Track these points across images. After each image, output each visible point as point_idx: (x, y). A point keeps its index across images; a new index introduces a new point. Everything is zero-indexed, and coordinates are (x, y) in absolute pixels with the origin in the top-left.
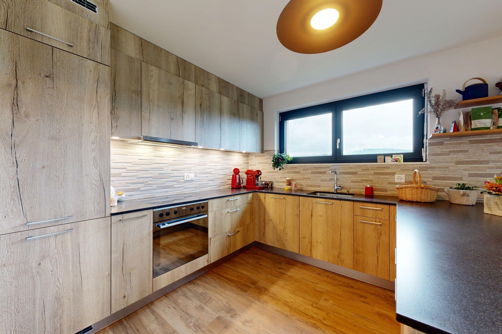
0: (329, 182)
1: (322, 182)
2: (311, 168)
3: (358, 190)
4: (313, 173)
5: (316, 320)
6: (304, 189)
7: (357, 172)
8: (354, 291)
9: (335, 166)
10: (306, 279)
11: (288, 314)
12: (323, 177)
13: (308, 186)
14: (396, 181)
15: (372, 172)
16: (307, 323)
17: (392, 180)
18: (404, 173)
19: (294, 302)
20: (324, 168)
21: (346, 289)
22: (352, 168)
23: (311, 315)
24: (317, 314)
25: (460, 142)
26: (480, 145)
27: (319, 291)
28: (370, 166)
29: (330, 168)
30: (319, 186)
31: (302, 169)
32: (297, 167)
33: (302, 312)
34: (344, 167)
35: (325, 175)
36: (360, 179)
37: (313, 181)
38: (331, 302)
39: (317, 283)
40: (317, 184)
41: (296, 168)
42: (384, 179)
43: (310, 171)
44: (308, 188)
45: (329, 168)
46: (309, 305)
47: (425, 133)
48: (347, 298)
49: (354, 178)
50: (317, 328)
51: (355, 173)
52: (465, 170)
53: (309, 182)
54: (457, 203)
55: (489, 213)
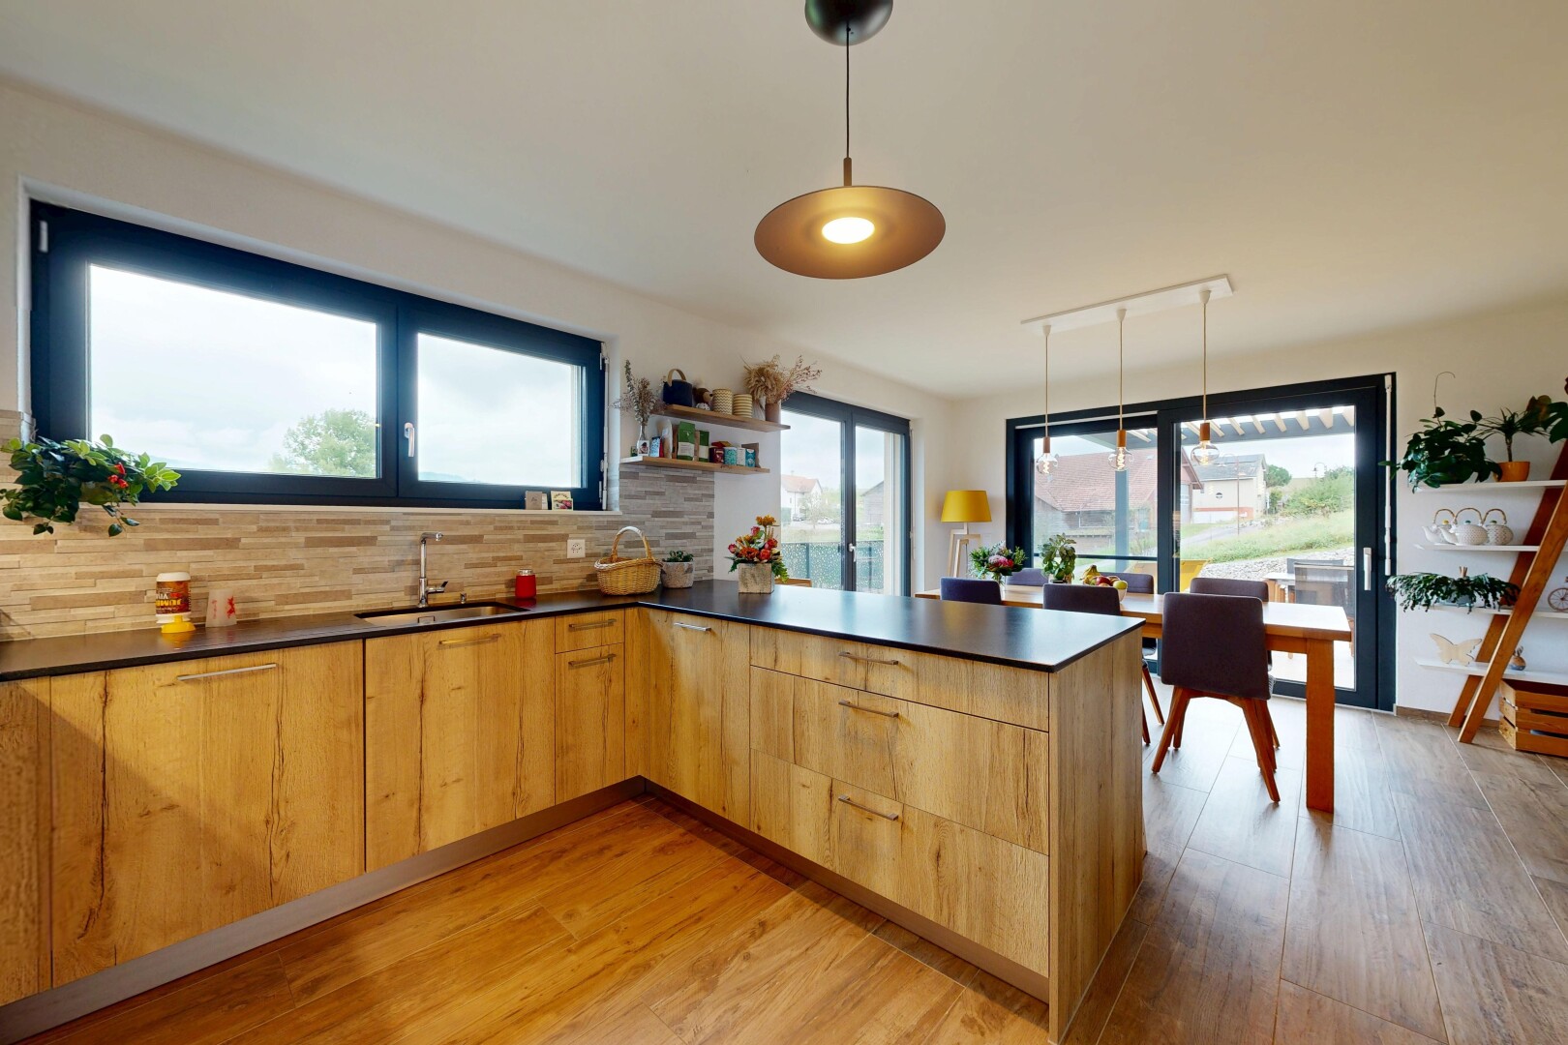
0: (389, 575)
1: (358, 578)
2: (302, 525)
3: (486, 588)
4: (311, 543)
5: (626, 960)
6: (263, 616)
7: (481, 536)
8: (577, 854)
9: (412, 517)
10: (451, 926)
11: (567, 1021)
12: (364, 556)
13: (284, 599)
14: (571, 555)
15: (520, 534)
16: (623, 984)
17: (562, 553)
18: (584, 535)
19: (527, 992)
20: (368, 522)
21: (561, 863)
22: (468, 523)
23: (601, 966)
24: (604, 952)
25: (656, 475)
26: (677, 484)
27: (529, 917)
28: (515, 519)
29: (393, 523)
30: (347, 595)
31: (254, 528)
32: (217, 516)
33: (584, 981)
34: (445, 521)
35: (371, 550)
36: (491, 555)
37: (317, 578)
38: (583, 909)
39: (496, 909)
40: (338, 588)
41: (215, 522)
42: (546, 553)
43: (300, 537)
44: (287, 607)
45: (387, 522)
46: (563, 958)
47: (605, 451)
48: (591, 874)
49: (472, 553)
50: (647, 966)
51: (476, 540)
52: (662, 527)
53: (295, 584)
54: (679, 586)
55: (745, 591)
